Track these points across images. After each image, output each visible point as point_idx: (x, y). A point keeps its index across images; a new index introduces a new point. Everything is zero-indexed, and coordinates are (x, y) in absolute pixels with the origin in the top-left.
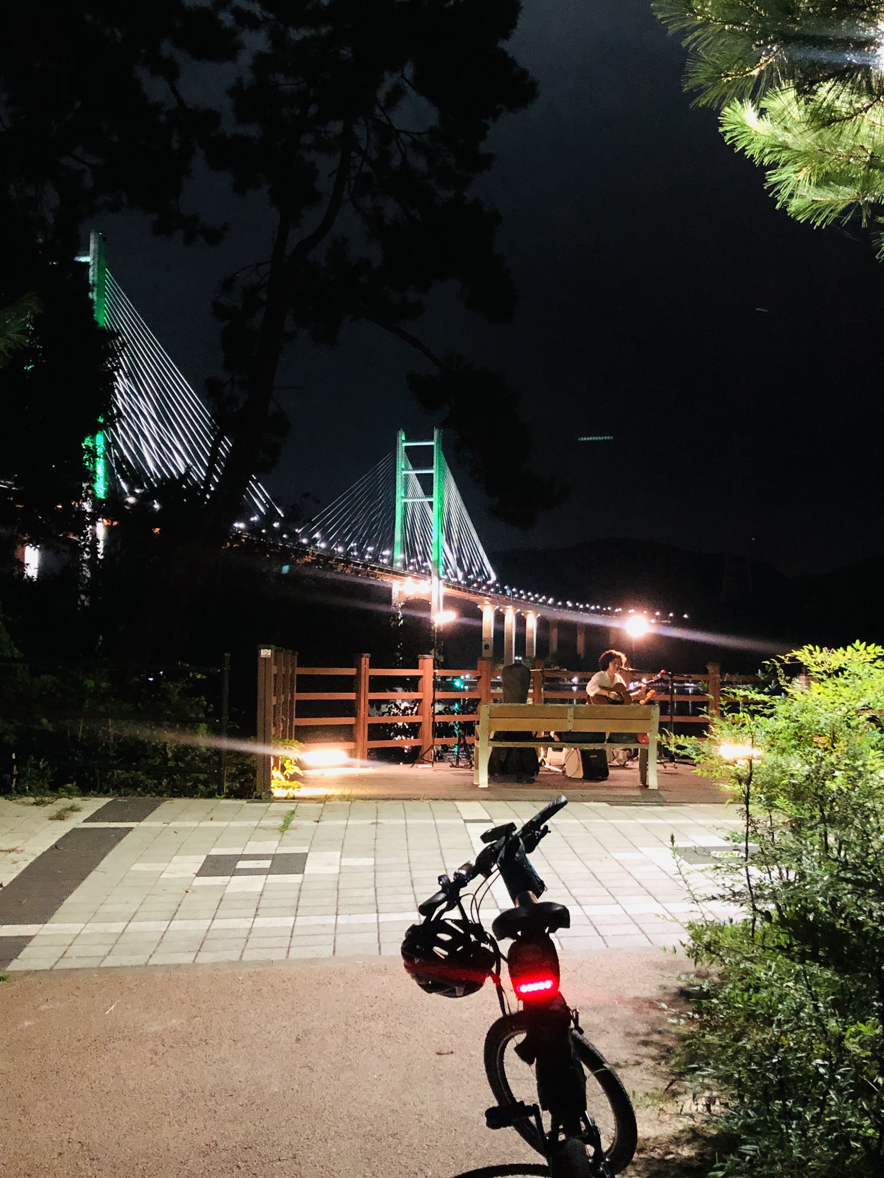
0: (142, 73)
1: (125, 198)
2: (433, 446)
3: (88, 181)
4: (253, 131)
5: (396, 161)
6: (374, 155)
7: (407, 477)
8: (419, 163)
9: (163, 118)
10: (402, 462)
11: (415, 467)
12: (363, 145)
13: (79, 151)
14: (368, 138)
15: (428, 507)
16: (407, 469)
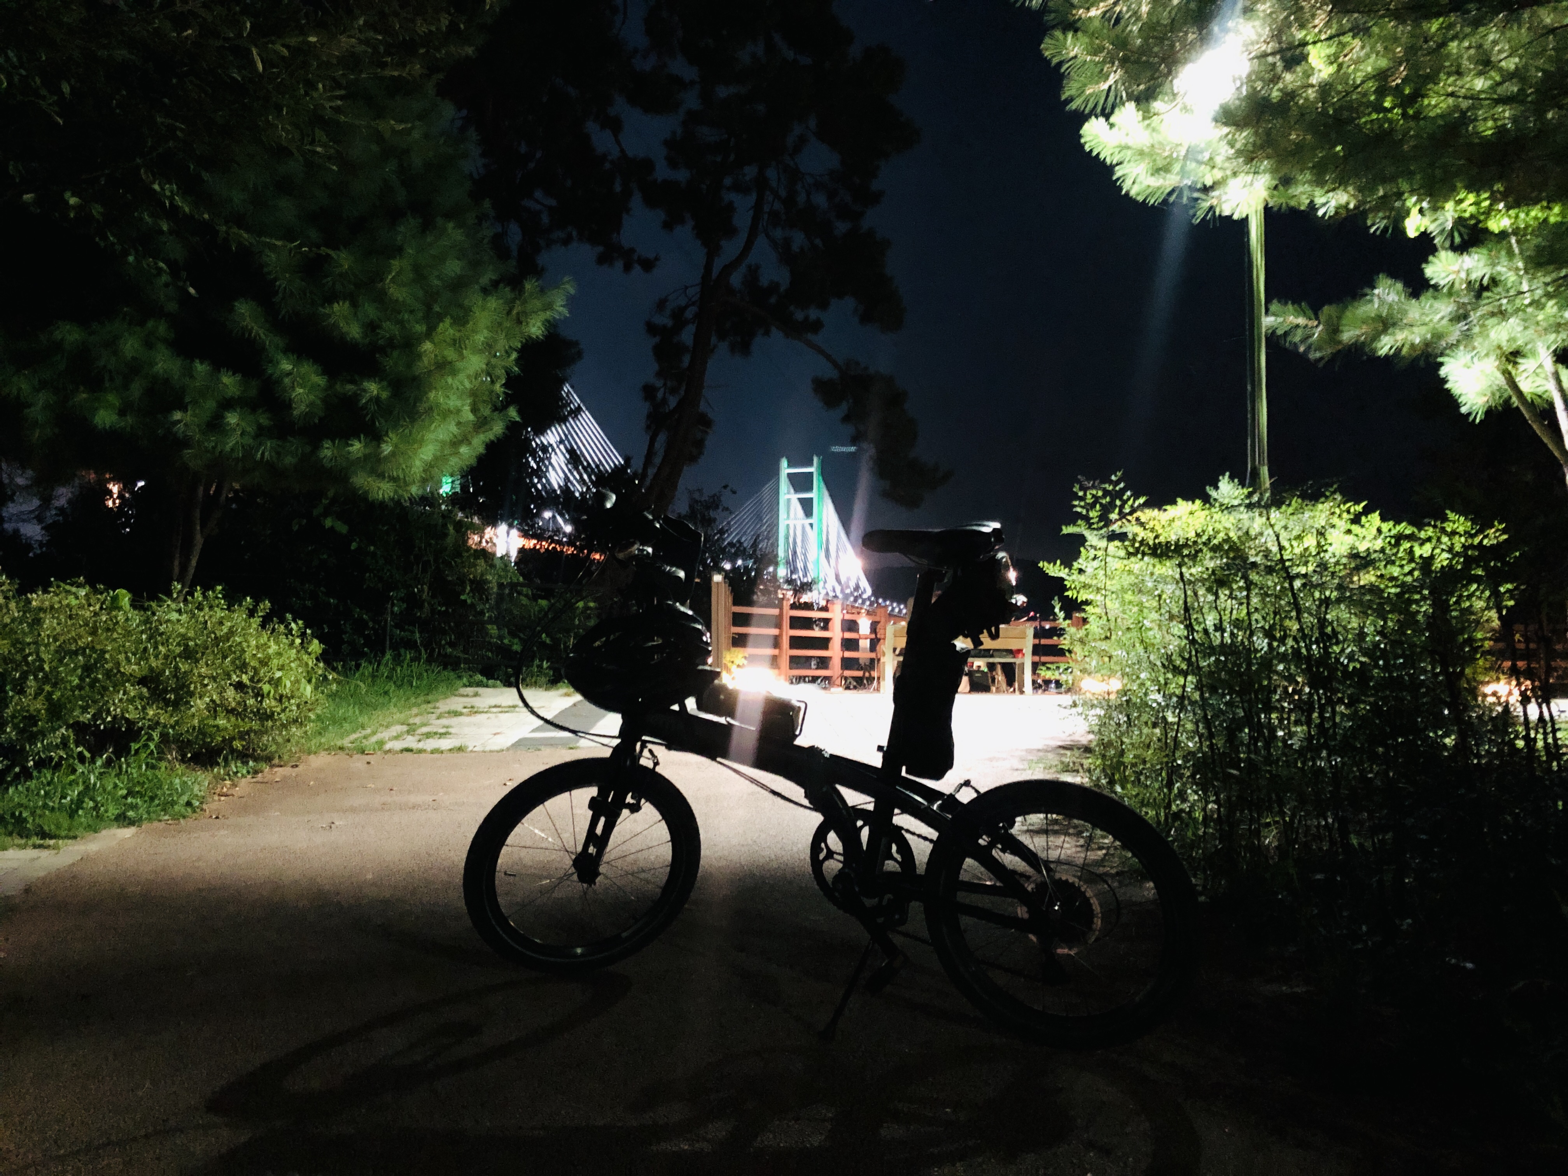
0: (591, 127)
1: (574, 233)
2: (811, 474)
3: (545, 219)
4: (682, 175)
5: (802, 198)
6: (783, 193)
7: (789, 500)
8: (820, 200)
9: (607, 165)
10: (784, 485)
11: (797, 490)
12: (774, 184)
13: (538, 194)
14: (779, 179)
15: (808, 528)
16: (789, 493)
